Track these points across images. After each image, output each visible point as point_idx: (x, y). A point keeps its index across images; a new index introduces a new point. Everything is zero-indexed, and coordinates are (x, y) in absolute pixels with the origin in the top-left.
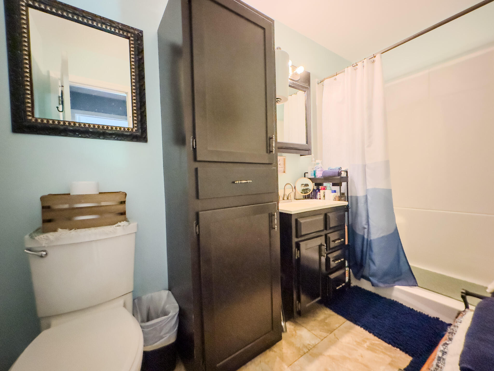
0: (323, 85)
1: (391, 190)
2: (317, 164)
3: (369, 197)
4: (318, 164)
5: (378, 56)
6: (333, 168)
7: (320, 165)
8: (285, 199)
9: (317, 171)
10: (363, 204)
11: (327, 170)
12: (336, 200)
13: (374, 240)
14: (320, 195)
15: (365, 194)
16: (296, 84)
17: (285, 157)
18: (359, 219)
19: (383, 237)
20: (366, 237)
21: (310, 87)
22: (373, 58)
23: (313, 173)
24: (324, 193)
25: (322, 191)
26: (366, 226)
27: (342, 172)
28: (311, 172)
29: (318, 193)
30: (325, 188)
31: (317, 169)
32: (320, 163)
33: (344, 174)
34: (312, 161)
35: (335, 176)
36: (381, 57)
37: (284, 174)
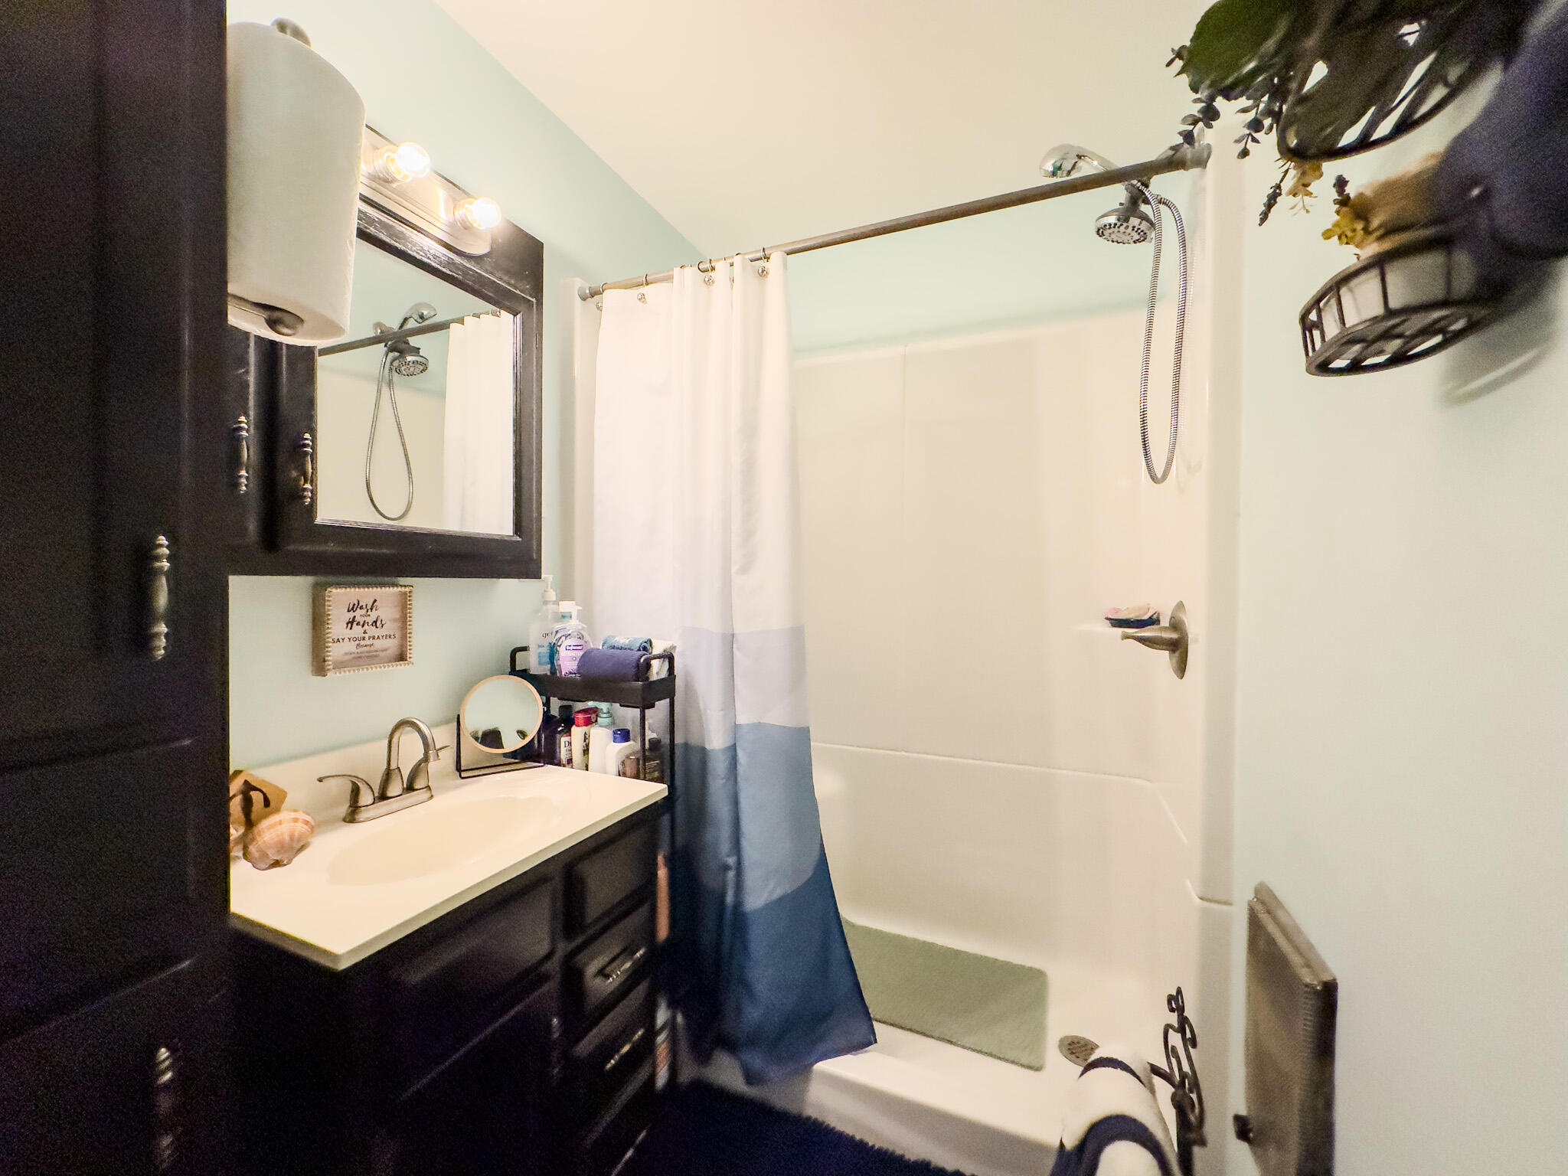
0: (598, 308)
1: (809, 731)
2: (564, 617)
3: (740, 753)
4: (566, 619)
5: (776, 257)
6: (622, 640)
7: (573, 625)
8: (389, 794)
9: (560, 646)
10: (724, 781)
11: (601, 648)
12: (628, 773)
13: (755, 911)
14: (570, 744)
15: (729, 744)
16: (465, 271)
17: (407, 589)
18: (709, 836)
19: (780, 899)
20: (730, 899)
21: (540, 303)
22: (761, 259)
23: (546, 650)
24: (586, 738)
25: (577, 732)
26: (731, 861)
27: (655, 663)
28: (541, 650)
29: (564, 740)
30: (594, 716)
31: (564, 637)
32: (574, 615)
33: (658, 670)
34: (546, 603)
35: (624, 678)
36: (785, 266)
37: (400, 668)
